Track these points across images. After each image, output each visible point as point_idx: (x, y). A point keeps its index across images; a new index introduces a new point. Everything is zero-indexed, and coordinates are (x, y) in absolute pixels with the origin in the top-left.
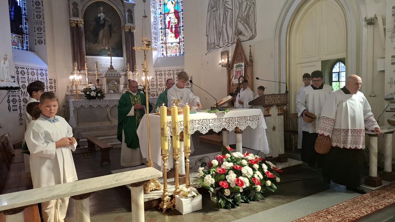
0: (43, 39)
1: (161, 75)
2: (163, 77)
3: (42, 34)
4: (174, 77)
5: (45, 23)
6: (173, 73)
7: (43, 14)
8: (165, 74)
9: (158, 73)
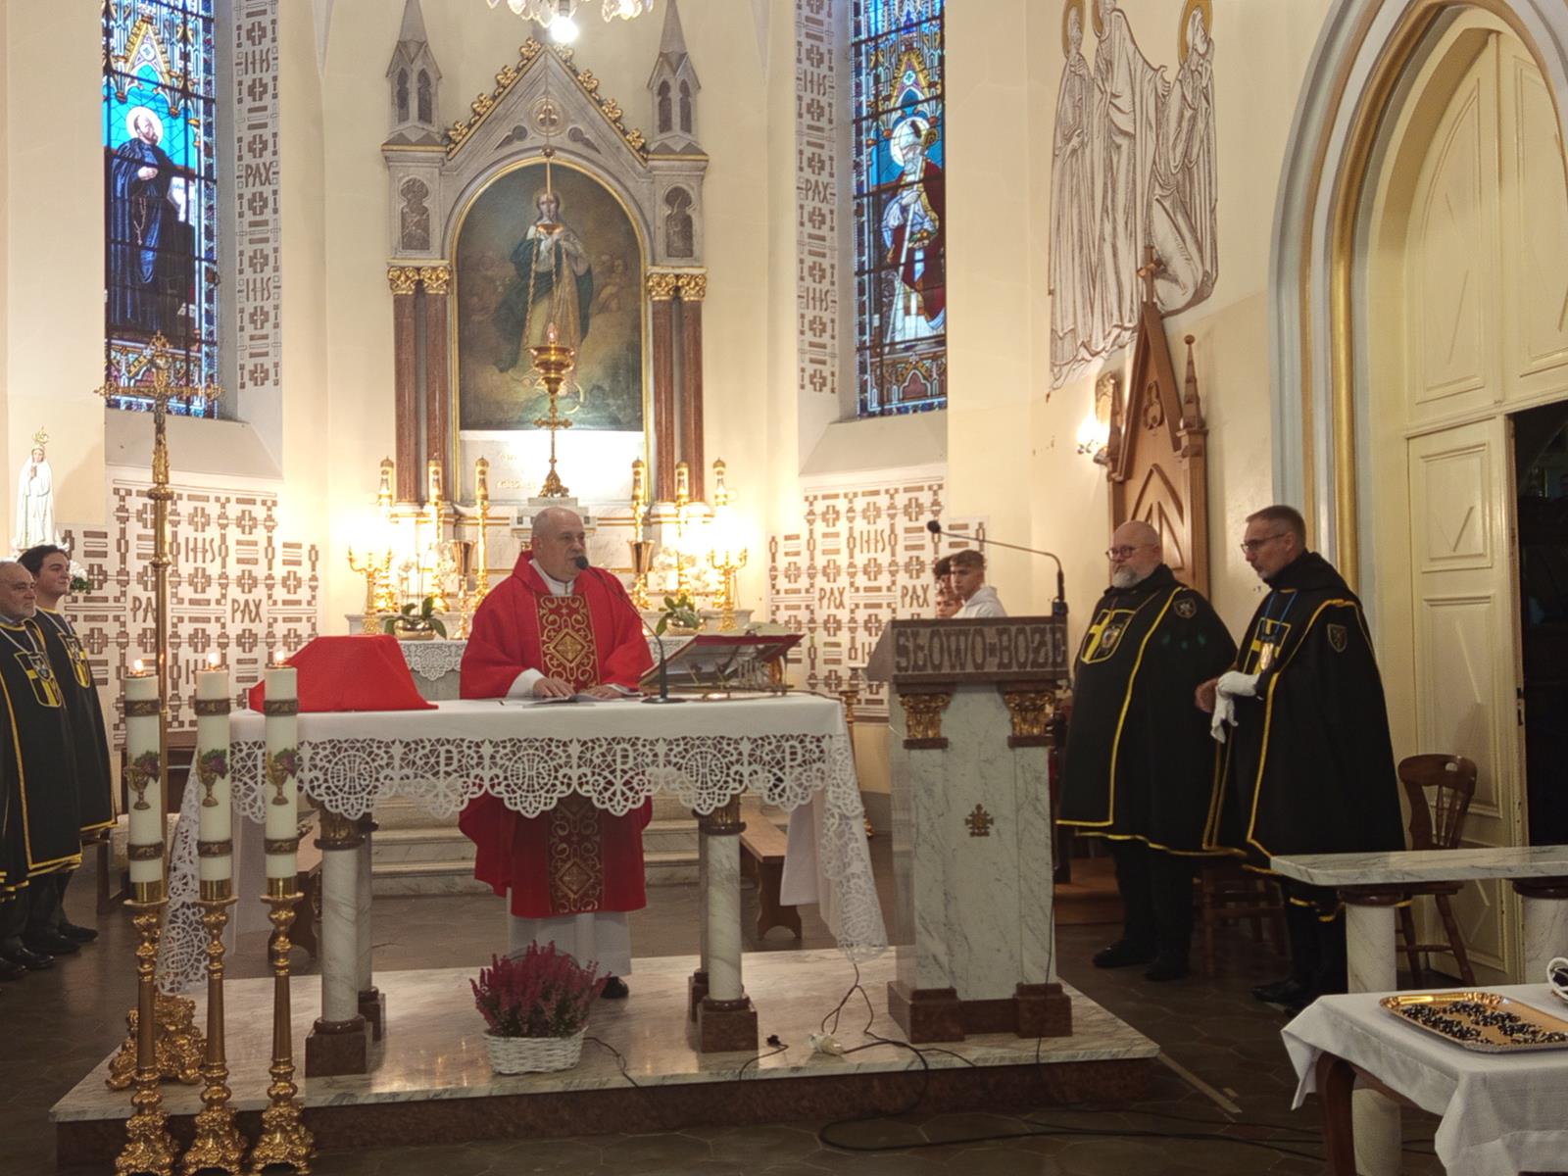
0: (268, 362)
1: (831, 516)
2: (842, 526)
3: (266, 337)
4: (892, 526)
5: (279, 287)
6: (892, 506)
7: (276, 250)
8: (851, 510)
9: (820, 507)
